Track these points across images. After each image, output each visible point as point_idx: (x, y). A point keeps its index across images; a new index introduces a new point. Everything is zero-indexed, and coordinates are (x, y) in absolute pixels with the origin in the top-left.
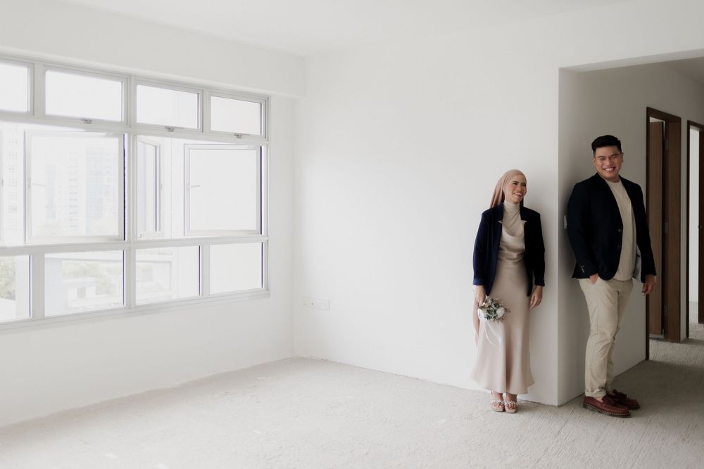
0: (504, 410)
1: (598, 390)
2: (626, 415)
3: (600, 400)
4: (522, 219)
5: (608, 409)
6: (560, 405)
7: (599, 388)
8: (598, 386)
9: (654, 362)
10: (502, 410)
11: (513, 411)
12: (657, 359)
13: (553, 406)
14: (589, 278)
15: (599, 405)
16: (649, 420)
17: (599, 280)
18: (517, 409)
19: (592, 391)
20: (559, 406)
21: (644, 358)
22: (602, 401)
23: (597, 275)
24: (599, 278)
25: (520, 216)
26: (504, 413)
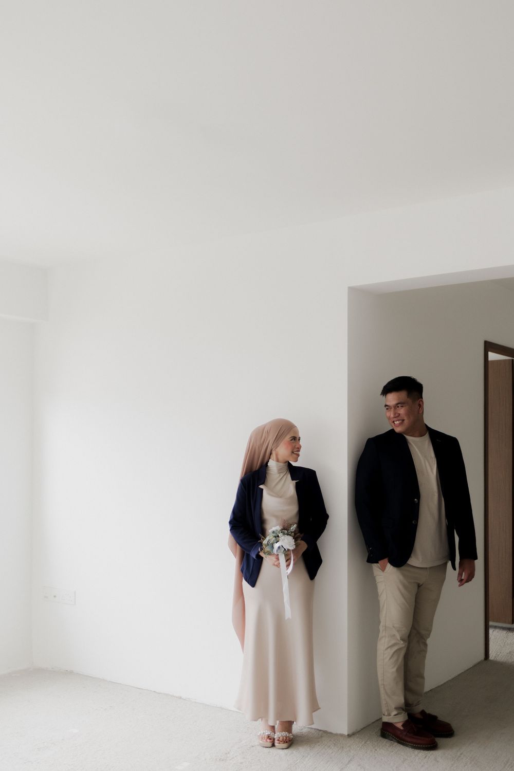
0: (273, 745)
1: (395, 712)
2: (432, 747)
3: (399, 726)
4: (293, 479)
5: (409, 740)
6: (350, 733)
7: (396, 708)
8: (393, 706)
9: (496, 663)
10: (270, 744)
11: (285, 745)
12: (499, 659)
13: (342, 735)
14: (378, 563)
15: (399, 732)
16: (459, 754)
17: (389, 567)
18: (291, 742)
19: (389, 715)
20: (349, 736)
21: (482, 657)
22: (402, 728)
23: (386, 560)
24: (389, 565)
25: (289, 476)
26: (272, 750)
